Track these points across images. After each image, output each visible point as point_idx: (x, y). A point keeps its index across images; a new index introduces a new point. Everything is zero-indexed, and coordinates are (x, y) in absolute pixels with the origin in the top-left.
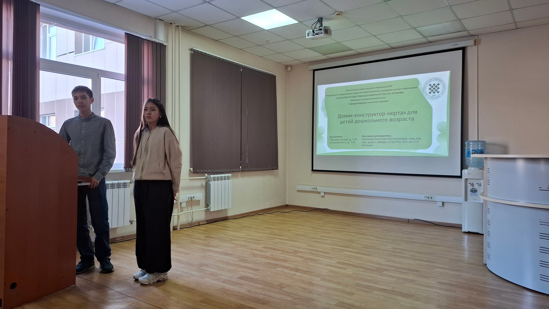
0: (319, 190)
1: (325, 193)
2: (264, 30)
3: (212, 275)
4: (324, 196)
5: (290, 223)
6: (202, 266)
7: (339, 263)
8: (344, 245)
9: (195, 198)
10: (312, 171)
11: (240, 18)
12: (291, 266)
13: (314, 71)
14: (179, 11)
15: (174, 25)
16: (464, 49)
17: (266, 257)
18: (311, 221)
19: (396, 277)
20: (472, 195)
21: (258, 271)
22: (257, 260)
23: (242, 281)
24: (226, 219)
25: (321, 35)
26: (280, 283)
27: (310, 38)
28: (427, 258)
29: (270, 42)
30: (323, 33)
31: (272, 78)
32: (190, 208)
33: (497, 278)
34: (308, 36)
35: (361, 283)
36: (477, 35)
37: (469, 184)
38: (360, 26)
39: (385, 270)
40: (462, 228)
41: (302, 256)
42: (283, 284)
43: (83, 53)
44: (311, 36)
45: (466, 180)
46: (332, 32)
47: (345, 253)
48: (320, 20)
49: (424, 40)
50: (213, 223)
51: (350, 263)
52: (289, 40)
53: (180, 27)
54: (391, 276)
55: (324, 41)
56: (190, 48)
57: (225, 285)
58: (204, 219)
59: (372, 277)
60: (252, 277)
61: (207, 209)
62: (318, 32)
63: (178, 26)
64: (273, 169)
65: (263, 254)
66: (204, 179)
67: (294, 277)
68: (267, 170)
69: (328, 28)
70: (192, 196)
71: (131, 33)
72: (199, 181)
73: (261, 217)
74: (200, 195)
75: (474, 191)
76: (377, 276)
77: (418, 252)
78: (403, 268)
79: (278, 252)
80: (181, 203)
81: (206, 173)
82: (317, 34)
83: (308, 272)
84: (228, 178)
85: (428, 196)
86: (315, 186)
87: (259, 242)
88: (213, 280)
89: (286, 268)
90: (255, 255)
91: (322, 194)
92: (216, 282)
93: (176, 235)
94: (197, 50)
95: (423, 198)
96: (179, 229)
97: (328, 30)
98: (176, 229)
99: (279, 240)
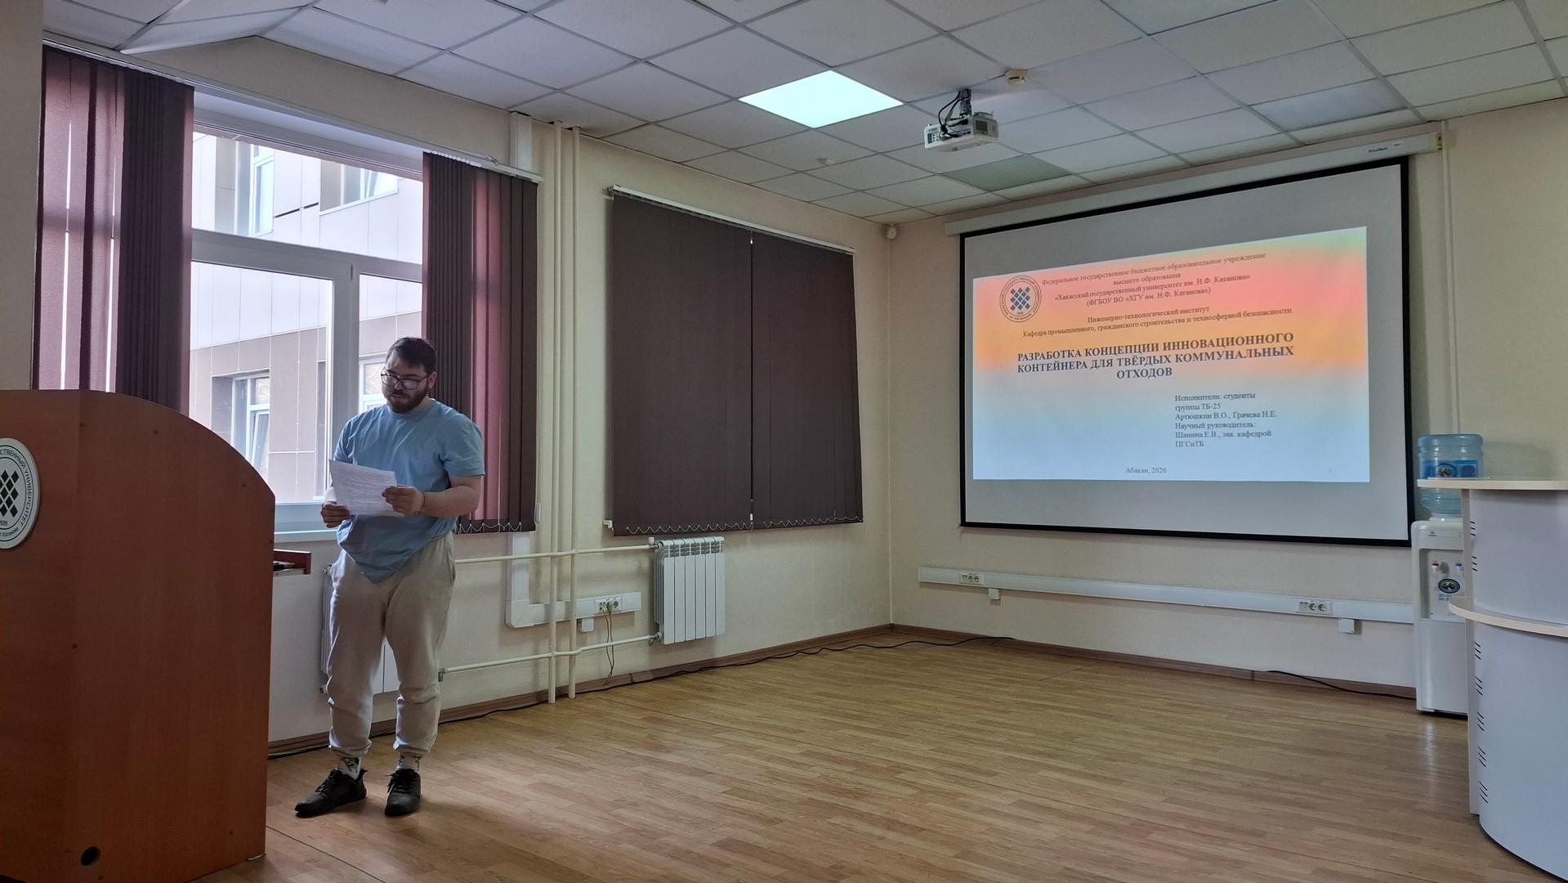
0: (982, 582)
1: (1000, 590)
2: (809, 129)
3: (642, 835)
4: (1000, 599)
5: (895, 680)
6: (620, 807)
7: (1021, 804)
8: (1042, 749)
9: (619, 607)
10: (961, 525)
11: (736, 99)
12: (878, 812)
13: (963, 236)
14: (568, 88)
15: (558, 127)
16: (1404, 162)
17: (807, 784)
18: (958, 673)
19: (1186, 849)
20: (1443, 599)
21: (777, 826)
22: (778, 791)
23: (726, 854)
24: (708, 666)
25: (967, 137)
26: (835, 863)
27: (934, 148)
28: (1294, 793)
29: (828, 160)
30: (972, 131)
31: (842, 263)
32: (605, 635)
33: (1508, 860)
34: (930, 142)
35: (1077, 868)
36: (1446, 120)
37: (1434, 567)
38: (1084, 106)
39: (1157, 828)
40: (1415, 699)
41: (914, 783)
42: (842, 867)
43: (343, 206)
44: (937, 143)
45: (1424, 553)
46: (1001, 130)
47: (1042, 773)
48: (965, 96)
49: (1284, 139)
50: (671, 678)
51: (1055, 805)
52: (883, 154)
53: (577, 132)
54: (1176, 850)
55: (978, 153)
56: (605, 188)
57: (675, 864)
58: (647, 668)
59: (1111, 849)
60: (755, 842)
61: (655, 638)
62: (957, 128)
63: (571, 129)
64: (847, 522)
65: (800, 772)
66: (644, 551)
67: (879, 844)
68: (828, 523)
69: (987, 116)
70: (612, 600)
71: (439, 154)
72: (630, 557)
73: (810, 662)
74: (632, 599)
75: (1450, 586)
76: (1128, 847)
78: (1214, 825)
79: (843, 768)
80: (579, 621)
81: (651, 534)
82: (956, 136)
83: (923, 829)
84: (715, 548)
85: (1309, 602)
86: (971, 570)
87: (794, 737)
88: (644, 848)
89: (861, 816)
90: (774, 777)
91: (994, 594)
92: (652, 856)
93: (566, 712)
94: (623, 193)
95: (1296, 609)
96: (572, 694)
97: (988, 122)
98: (567, 695)
99: (852, 732)
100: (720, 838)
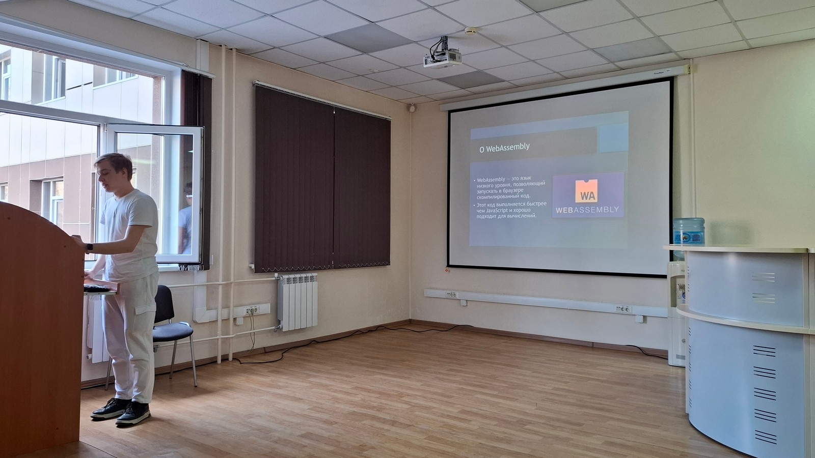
0: (457, 296)
1: (467, 301)
4: (466, 306)
6: (251, 418)
7: (463, 412)
8: (479, 384)
9: (258, 311)
10: (447, 266)
11: (322, 37)
12: (388, 417)
13: (450, 112)
14: (229, 27)
15: (224, 48)
16: (671, 79)
17: (352, 403)
19: (543, 433)
21: (334, 426)
22: (338, 408)
23: (305, 441)
25: (445, 62)
26: (362, 444)
27: (428, 67)
29: (376, 70)
30: (447, 59)
31: (385, 125)
32: (249, 327)
33: (699, 436)
34: (426, 64)
36: (692, 59)
39: (530, 423)
40: (667, 359)
41: (409, 402)
42: (366, 446)
43: (107, 85)
44: (430, 65)
46: (463, 58)
47: (476, 396)
48: (444, 40)
49: (612, 66)
51: (480, 412)
52: (404, 67)
53: (234, 51)
54: (536, 433)
55: (451, 69)
56: (251, 82)
58: (273, 344)
59: (506, 433)
61: (278, 328)
62: (440, 57)
63: (230, 49)
64: (382, 265)
65: (350, 398)
66: (272, 281)
67: (386, 434)
69: (456, 51)
70: (254, 308)
72: (264, 284)
74: (265, 307)
76: (513, 432)
77: (589, 395)
78: (558, 420)
79: (373, 395)
80: (235, 319)
81: (276, 272)
82: (439, 61)
84: (312, 278)
85: (621, 307)
86: (452, 290)
87: (350, 379)
88: (262, 439)
89: (379, 420)
90: (336, 400)
91: (464, 303)
92: (265, 442)
93: (226, 368)
94: (261, 85)
95: (615, 310)
96: (231, 359)
97: (457, 54)
98: (228, 359)
100: (303, 432)
